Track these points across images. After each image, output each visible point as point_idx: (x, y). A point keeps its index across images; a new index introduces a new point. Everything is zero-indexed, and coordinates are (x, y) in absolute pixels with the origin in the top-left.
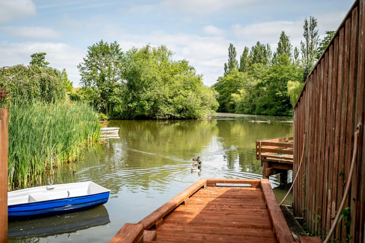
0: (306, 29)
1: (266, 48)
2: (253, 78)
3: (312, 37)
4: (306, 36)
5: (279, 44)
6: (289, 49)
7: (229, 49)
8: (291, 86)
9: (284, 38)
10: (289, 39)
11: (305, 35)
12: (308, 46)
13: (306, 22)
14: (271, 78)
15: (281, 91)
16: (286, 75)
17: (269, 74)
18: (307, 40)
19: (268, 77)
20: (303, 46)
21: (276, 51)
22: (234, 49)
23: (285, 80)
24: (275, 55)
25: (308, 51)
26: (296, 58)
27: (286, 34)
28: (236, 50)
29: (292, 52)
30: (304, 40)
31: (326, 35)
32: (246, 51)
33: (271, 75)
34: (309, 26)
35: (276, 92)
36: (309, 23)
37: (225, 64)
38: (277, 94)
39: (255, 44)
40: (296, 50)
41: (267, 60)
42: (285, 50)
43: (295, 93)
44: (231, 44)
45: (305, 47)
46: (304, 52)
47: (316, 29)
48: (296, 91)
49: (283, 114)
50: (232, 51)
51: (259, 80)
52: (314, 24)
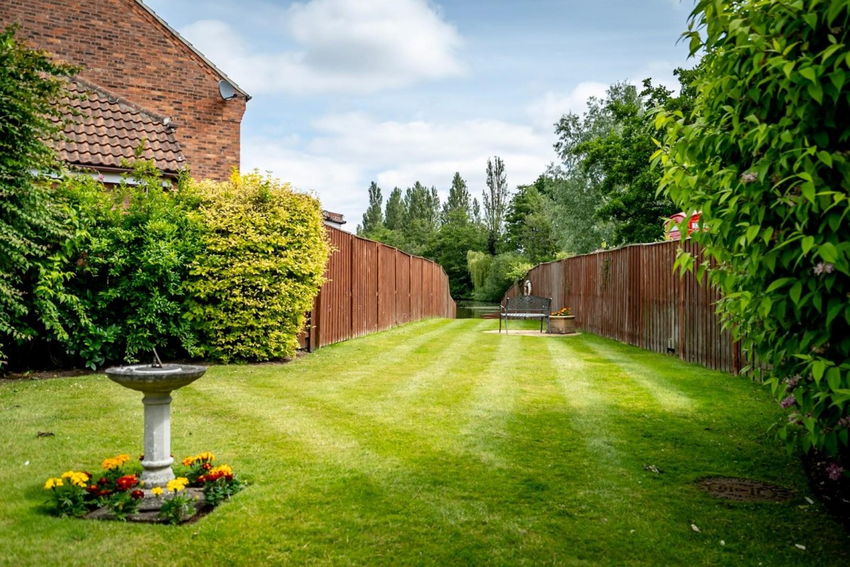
0: (491, 174)
1: (431, 194)
2: (414, 243)
3: (499, 186)
4: (490, 183)
5: (452, 191)
6: (467, 199)
7: (370, 191)
8: (473, 257)
9: (458, 182)
10: (466, 184)
11: (488, 183)
12: (493, 199)
13: (490, 163)
14: (443, 246)
15: (459, 264)
16: (464, 241)
17: (440, 238)
18: (492, 190)
19: (439, 242)
20: (486, 199)
21: (447, 201)
22: (379, 190)
23: (464, 249)
24: (445, 207)
25: (495, 206)
26: (476, 214)
27: (463, 177)
28: (381, 192)
29: (471, 203)
30: (488, 191)
31: (517, 191)
32: (396, 193)
33: (443, 240)
34: (494, 170)
35: (452, 266)
36: (493, 164)
37: (364, 216)
38: (453, 268)
39: (412, 186)
40: (475, 202)
41: (432, 213)
42: (460, 200)
43: (478, 268)
44: (372, 183)
45: (490, 200)
46: (487, 207)
47: (503, 173)
48: (479, 265)
49: (462, 297)
50: (374, 193)
51: (423, 246)
52: (501, 168)
